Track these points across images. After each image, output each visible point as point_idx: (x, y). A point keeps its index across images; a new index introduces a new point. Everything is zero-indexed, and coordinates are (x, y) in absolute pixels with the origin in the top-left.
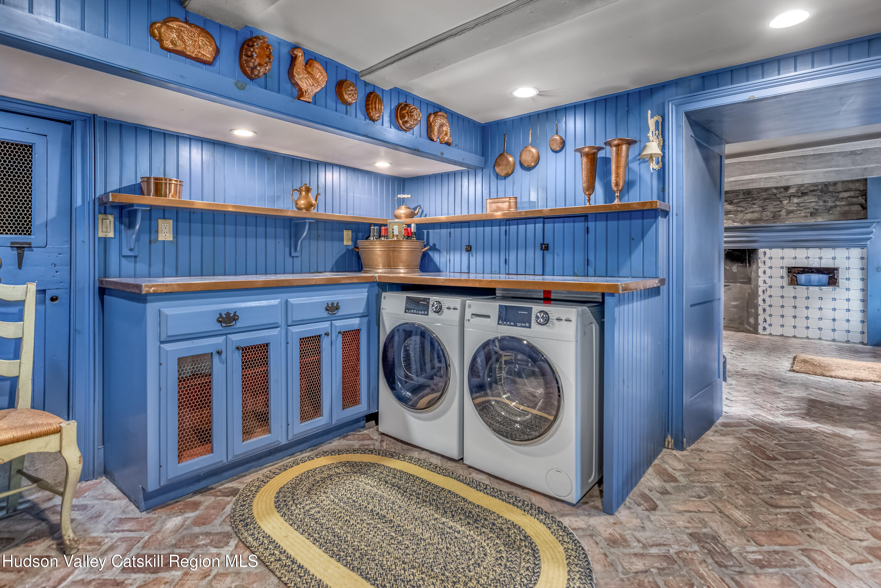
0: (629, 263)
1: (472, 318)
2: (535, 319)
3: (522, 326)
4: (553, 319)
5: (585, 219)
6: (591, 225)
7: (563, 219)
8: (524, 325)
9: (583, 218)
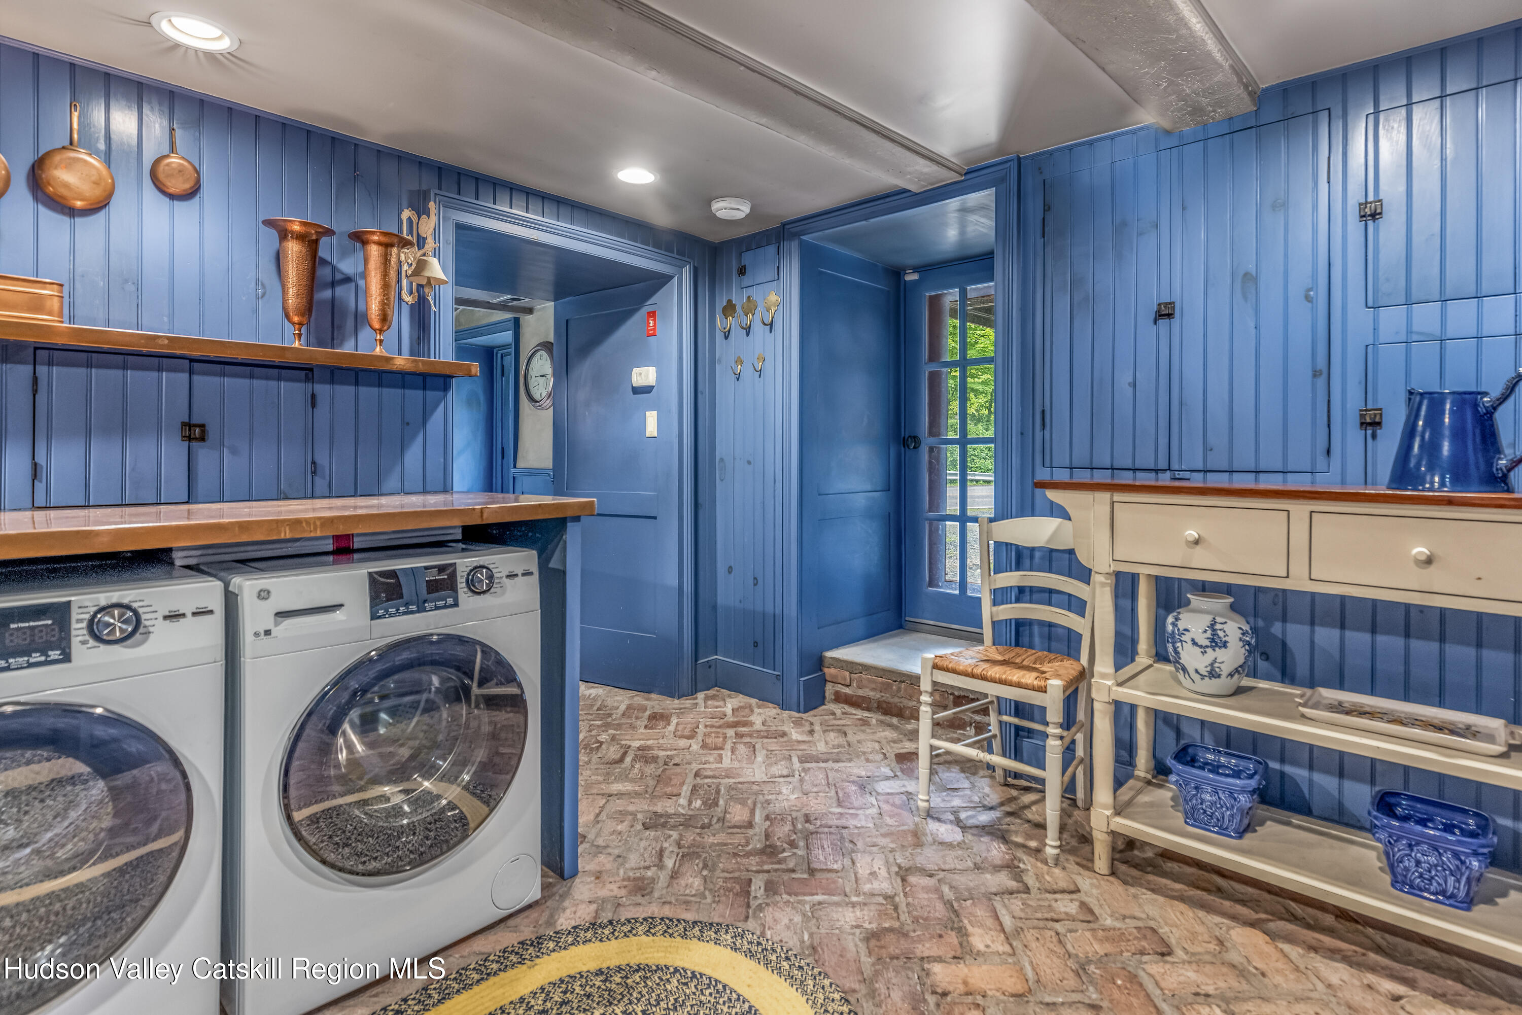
0: (398, 469)
1: (277, 624)
2: (464, 585)
3: (437, 608)
4: (501, 577)
5: (306, 375)
6: (322, 390)
7: (248, 368)
8: (442, 603)
9: (303, 373)
